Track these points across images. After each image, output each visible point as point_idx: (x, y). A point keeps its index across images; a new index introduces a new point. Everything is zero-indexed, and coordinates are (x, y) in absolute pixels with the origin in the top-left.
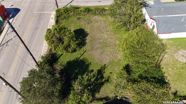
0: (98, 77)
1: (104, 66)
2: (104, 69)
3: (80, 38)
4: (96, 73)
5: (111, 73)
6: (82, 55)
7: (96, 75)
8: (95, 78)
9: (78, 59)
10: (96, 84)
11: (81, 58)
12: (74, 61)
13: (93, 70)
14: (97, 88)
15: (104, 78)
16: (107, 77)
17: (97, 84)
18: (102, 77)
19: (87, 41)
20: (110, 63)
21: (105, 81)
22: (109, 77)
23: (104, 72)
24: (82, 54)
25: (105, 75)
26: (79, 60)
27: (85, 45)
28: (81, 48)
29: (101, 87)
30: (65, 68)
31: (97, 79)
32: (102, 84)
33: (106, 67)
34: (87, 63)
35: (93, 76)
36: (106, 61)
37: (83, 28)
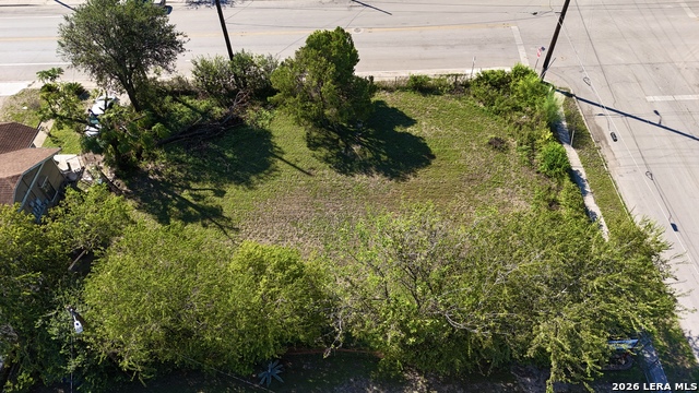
0: (190, 209)
1: (232, 228)
2: (221, 227)
3: (378, 158)
4: (209, 204)
6: (294, 166)
8: (190, 199)
9: (276, 157)
10: (166, 201)
11: (279, 161)
12: (272, 146)
13: (222, 196)
14: (153, 204)
17: (165, 205)
18: (188, 219)
19: (361, 178)
23: (205, 226)
24: (299, 165)
26: (271, 159)
27: (344, 172)
28: (327, 160)
31: (183, 204)
33: (225, 233)
34: (253, 178)
35: (199, 196)
37: (434, 162)
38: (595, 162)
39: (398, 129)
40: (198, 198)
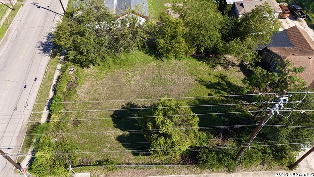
0: (219, 88)
1: (199, 81)
2: (204, 81)
4: (212, 90)
5: (210, 74)
7: (216, 91)
8: (222, 92)
13: (208, 94)
14: (237, 89)
15: (219, 82)
16: (218, 78)
17: (231, 89)
18: (219, 84)
19: (148, 104)
20: (192, 74)
21: (224, 81)
22: (216, 76)
23: (210, 81)
25: (215, 80)
29: (234, 85)
30: (212, 133)
31: (224, 90)
32: (229, 84)
33: (201, 79)
34: (197, 103)
35: (219, 93)
36: (191, 79)
37: (112, 113)
38: (36, 114)
39: (127, 133)
40: (218, 93)
